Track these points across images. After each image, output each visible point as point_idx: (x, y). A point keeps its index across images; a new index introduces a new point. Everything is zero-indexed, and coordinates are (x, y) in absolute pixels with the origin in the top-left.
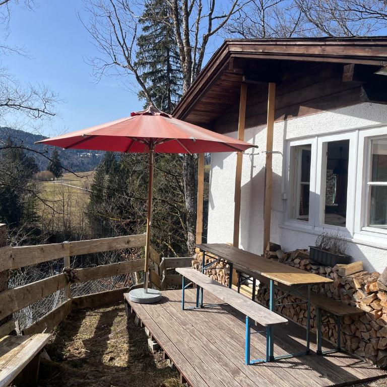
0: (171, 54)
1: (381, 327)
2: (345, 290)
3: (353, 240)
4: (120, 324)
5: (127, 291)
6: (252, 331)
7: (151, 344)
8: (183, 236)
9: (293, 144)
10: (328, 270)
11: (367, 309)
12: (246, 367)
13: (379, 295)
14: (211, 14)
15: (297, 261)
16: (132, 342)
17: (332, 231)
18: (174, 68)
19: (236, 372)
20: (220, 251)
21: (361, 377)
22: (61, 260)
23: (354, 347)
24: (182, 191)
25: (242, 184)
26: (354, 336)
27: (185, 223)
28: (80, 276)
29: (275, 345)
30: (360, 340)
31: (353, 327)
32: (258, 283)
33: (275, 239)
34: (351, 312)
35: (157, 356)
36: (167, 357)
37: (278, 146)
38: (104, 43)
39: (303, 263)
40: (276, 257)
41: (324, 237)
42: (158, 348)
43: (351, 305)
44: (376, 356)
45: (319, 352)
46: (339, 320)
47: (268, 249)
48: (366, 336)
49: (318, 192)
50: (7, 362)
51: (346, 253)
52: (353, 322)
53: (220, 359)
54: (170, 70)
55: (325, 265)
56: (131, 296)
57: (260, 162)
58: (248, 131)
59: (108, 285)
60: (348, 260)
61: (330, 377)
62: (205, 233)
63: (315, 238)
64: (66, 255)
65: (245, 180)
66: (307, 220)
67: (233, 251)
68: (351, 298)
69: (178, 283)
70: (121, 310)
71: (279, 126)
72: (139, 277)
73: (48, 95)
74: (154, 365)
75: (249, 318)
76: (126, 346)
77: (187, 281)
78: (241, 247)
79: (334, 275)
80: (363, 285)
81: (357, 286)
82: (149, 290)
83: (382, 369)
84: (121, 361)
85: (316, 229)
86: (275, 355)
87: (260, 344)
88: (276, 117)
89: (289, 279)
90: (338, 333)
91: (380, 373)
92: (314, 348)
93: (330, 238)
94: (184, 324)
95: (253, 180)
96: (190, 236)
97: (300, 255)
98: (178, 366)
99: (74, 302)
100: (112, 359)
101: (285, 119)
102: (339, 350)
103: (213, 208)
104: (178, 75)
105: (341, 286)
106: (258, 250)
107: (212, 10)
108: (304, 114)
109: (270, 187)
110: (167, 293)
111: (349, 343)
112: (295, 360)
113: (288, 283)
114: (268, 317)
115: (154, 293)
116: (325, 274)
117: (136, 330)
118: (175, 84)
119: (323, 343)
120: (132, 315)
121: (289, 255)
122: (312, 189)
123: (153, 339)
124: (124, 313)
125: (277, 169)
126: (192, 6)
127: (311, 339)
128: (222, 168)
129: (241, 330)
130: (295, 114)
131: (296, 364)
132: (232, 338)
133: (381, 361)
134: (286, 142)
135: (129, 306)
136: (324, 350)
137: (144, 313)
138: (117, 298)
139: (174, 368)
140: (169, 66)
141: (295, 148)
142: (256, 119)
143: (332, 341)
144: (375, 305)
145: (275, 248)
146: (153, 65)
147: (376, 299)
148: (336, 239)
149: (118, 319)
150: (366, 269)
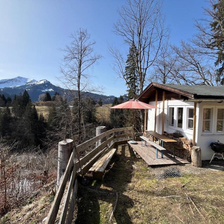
0: (135, 71)
1: (189, 152)
2: (181, 144)
3: (184, 132)
4: (127, 149)
5: (129, 141)
6: (158, 151)
7: (135, 153)
8: (140, 126)
9: (170, 107)
10: (177, 139)
11: (186, 148)
12: (157, 159)
13: (188, 145)
14: (147, 61)
15: (170, 136)
16: (130, 152)
17: (179, 129)
18: (136, 75)
19: (154, 159)
20: (151, 133)
21: (183, 163)
22: (112, 133)
23: (183, 156)
24: (139, 113)
25: (157, 115)
26: (183, 154)
27: (140, 122)
28: (116, 137)
29: (164, 155)
30: (184, 155)
31: (183, 152)
32: (160, 141)
33: (165, 130)
34: (182, 148)
35: (137, 156)
36: (139, 156)
37: (166, 107)
38: (117, 72)
39: (172, 136)
40: (165, 135)
41: (177, 131)
42: (137, 154)
43: (182, 147)
44: (188, 159)
45: (174, 157)
46: (179, 150)
47: (163, 133)
48: (185, 154)
49: (176, 119)
50: (111, 153)
51: (182, 135)
52: (183, 151)
53: (151, 157)
54: (135, 76)
55: (177, 138)
56: (129, 142)
57: (161, 111)
58: (158, 102)
59: (124, 139)
60: (182, 137)
61: (176, 162)
62: (147, 128)
63: (175, 131)
64: (113, 132)
65: (157, 114)
66: (173, 126)
67: (154, 133)
68: (182, 146)
69: (141, 140)
70: (127, 145)
71: (166, 102)
72: (130, 137)
73: (103, 88)
74: (136, 157)
75: (157, 149)
76: (129, 153)
77: (143, 140)
78: (156, 131)
79: (179, 140)
80: (185, 143)
81: (184, 143)
82: (134, 141)
83: (189, 162)
84: (129, 156)
85: (175, 128)
86: (163, 157)
87: (160, 154)
88: (165, 100)
89: (166, 141)
90: (179, 153)
91: (188, 162)
92: (173, 156)
93: (179, 131)
94: (142, 149)
95: (160, 115)
96: (142, 126)
97: (171, 135)
98: (142, 157)
99: (115, 143)
100: (127, 155)
101: (168, 100)
102: (179, 157)
103: (149, 120)
104: (138, 77)
105: (180, 143)
106: (161, 133)
107: (148, 60)
108: (172, 100)
109: (164, 117)
110: (138, 142)
111: (182, 156)
112: (168, 158)
113: (166, 142)
114: (161, 148)
115: (135, 142)
116: (175, 140)
117: (131, 150)
118: (137, 80)
119: (175, 155)
120: (129, 147)
121: (168, 134)
122: (174, 118)
123: (136, 152)
124: (127, 146)
125: (166, 112)
126: (142, 60)
127: (172, 154)
128: (151, 110)
129: (156, 151)
130: (170, 99)
131: (168, 159)
132: (154, 153)
133: (189, 160)
134: (168, 106)
135: (129, 145)
136: (175, 157)
137: (132, 146)
138: (126, 142)
139: (141, 158)
140: (135, 74)
141: (170, 108)
142: (160, 99)
143: (178, 155)
144: (187, 147)
145: (165, 132)
146: (130, 75)
147: (188, 146)
148: (180, 131)
149: (126, 147)
150: (186, 139)
